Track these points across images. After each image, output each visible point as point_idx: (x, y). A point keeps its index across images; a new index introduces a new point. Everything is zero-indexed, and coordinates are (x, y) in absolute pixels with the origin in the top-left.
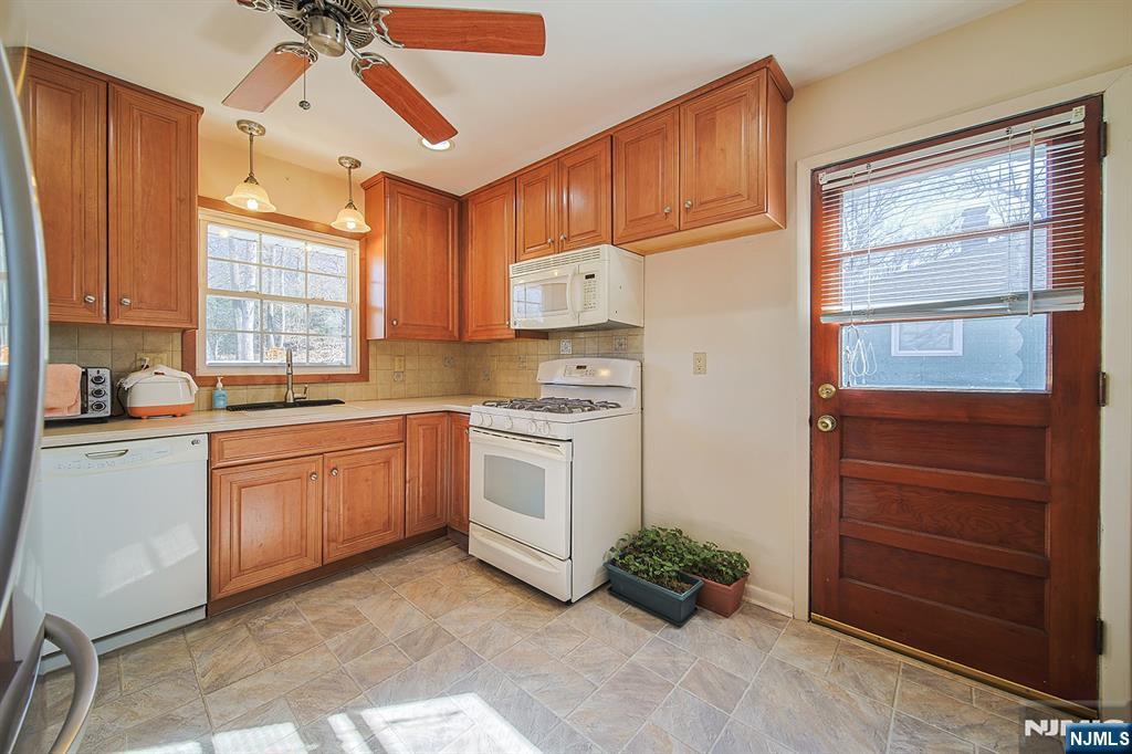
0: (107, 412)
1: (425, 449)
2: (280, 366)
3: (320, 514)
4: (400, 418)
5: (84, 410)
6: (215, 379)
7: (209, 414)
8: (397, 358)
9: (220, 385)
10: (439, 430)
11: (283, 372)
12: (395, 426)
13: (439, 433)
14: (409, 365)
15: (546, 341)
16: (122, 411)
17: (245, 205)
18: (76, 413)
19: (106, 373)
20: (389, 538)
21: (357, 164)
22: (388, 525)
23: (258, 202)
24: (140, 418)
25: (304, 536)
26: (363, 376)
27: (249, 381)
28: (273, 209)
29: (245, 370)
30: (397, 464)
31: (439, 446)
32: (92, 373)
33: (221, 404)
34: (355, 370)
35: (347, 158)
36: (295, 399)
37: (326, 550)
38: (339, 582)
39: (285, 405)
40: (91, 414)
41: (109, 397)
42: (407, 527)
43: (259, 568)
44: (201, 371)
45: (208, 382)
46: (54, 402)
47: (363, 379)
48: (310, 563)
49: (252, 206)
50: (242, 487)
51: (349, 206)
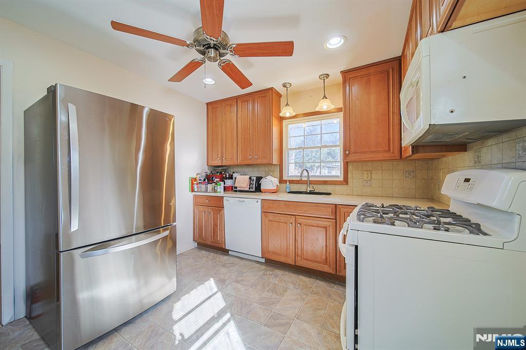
0: (254, 189)
2: (297, 176)
4: (334, 205)
5: (249, 189)
6: (287, 180)
7: (285, 193)
8: (366, 172)
9: (288, 183)
12: (330, 210)
16: (258, 189)
17: (285, 115)
18: (247, 189)
19: (255, 178)
20: (326, 269)
22: (326, 262)
23: (289, 112)
24: (263, 192)
26: (346, 181)
30: (331, 230)
32: (252, 178)
33: (288, 191)
34: (341, 179)
36: (310, 191)
37: (296, 259)
38: (302, 276)
39: (306, 193)
40: (251, 190)
41: (254, 185)
42: (338, 268)
43: (274, 253)
44: (285, 178)
45: (285, 182)
46: (243, 186)
47: (345, 183)
48: (290, 261)
49: (288, 115)
50: (269, 221)
51: (323, 98)
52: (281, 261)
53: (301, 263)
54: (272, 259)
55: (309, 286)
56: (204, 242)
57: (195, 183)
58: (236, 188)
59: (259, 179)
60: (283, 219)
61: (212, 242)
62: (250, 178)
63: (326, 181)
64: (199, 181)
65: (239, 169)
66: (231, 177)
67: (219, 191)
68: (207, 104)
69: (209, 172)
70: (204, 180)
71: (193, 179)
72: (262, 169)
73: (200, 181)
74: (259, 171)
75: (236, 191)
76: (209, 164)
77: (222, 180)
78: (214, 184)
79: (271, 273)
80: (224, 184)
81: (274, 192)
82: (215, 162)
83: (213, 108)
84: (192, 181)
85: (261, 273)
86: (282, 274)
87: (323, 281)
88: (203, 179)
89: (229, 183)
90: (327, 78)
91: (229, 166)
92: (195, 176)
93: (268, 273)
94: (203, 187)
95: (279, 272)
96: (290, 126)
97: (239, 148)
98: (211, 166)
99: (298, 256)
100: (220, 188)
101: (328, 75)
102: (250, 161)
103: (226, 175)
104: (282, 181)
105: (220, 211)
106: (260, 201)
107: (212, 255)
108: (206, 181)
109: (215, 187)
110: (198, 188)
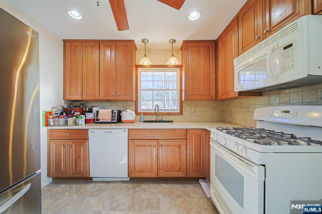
0: (116, 121)
1: (195, 143)
3: (157, 160)
4: (185, 130)
5: (112, 120)
6: (141, 113)
7: (140, 122)
8: (193, 107)
9: (142, 115)
10: (202, 136)
11: (154, 112)
12: (183, 133)
13: (202, 138)
14: (197, 110)
15: (261, 97)
16: (119, 120)
17: (144, 63)
18: (110, 121)
19: (117, 112)
20: (181, 175)
21: (174, 41)
22: (180, 170)
23: (147, 62)
24: (123, 123)
25: (152, 165)
26: (181, 113)
27: (149, 114)
28: (150, 64)
29: (149, 111)
30: (184, 147)
31: (202, 143)
32: (114, 111)
33: (142, 120)
34: (178, 111)
35: (171, 40)
36: (159, 120)
37: (158, 172)
38: (163, 184)
39: (156, 122)
40: (113, 121)
41: (116, 118)
42: (188, 173)
43: (140, 171)
44: (139, 111)
45: (140, 114)
46: (106, 118)
47: (181, 114)
48: (153, 175)
49: (146, 64)
50: (135, 146)
51: (172, 56)
52: (147, 177)
53: (163, 174)
54: (139, 176)
55: (172, 191)
56: (64, 176)
57: (51, 116)
58: (98, 120)
59: (119, 112)
60: (148, 143)
61: (73, 174)
62: (112, 112)
63: (170, 113)
64: (55, 115)
65: (98, 104)
66: (90, 111)
67: (80, 123)
68: (65, 41)
69: (66, 106)
70: (62, 114)
71: (48, 113)
72: (120, 104)
73: (57, 115)
74: (117, 106)
75: (97, 123)
76: (66, 99)
77: (83, 113)
78: (74, 118)
79: (139, 189)
80: (85, 117)
81: (132, 122)
82: (74, 97)
83: (71, 46)
84: (46, 115)
85: (131, 192)
86: (148, 187)
87: (177, 184)
88: (59, 113)
89: (90, 116)
90: (174, 42)
91: (87, 101)
92: (49, 110)
93: (137, 190)
94: (62, 121)
95: (145, 186)
96: (142, 73)
97: (102, 85)
98: (67, 100)
99: (159, 170)
100: (82, 121)
101: (175, 41)
102: (112, 97)
103: (86, 109)
104: (137, 113)
105: (85, 142)
106: (127, 131)
107: (74, 186)
108: (64, 114)
109: (76, 120)
110: (54, 122)
